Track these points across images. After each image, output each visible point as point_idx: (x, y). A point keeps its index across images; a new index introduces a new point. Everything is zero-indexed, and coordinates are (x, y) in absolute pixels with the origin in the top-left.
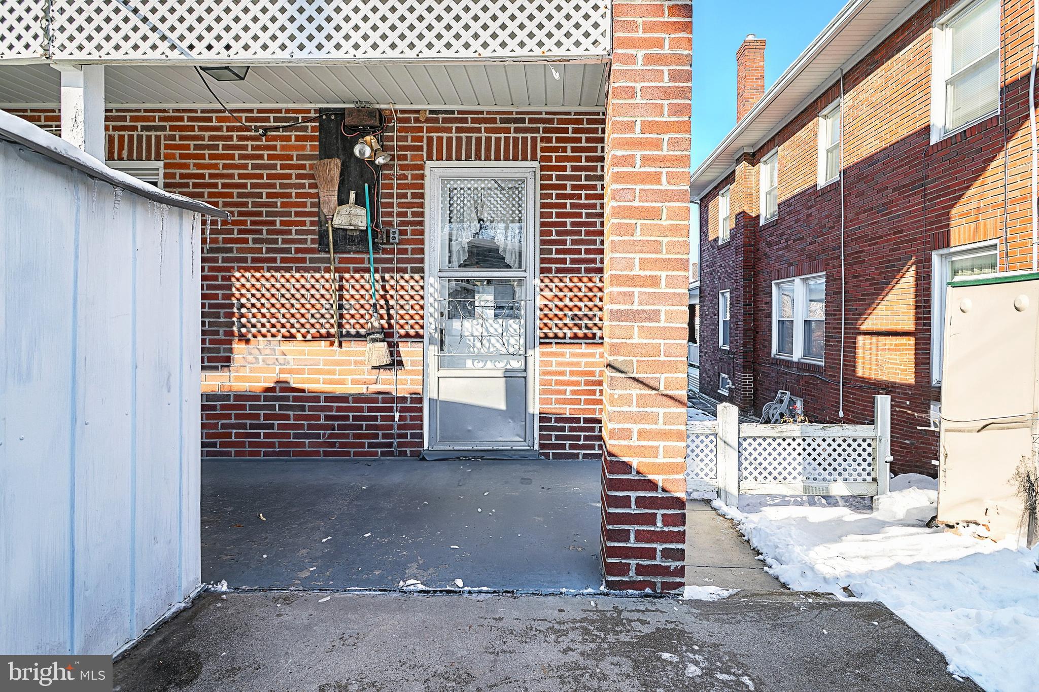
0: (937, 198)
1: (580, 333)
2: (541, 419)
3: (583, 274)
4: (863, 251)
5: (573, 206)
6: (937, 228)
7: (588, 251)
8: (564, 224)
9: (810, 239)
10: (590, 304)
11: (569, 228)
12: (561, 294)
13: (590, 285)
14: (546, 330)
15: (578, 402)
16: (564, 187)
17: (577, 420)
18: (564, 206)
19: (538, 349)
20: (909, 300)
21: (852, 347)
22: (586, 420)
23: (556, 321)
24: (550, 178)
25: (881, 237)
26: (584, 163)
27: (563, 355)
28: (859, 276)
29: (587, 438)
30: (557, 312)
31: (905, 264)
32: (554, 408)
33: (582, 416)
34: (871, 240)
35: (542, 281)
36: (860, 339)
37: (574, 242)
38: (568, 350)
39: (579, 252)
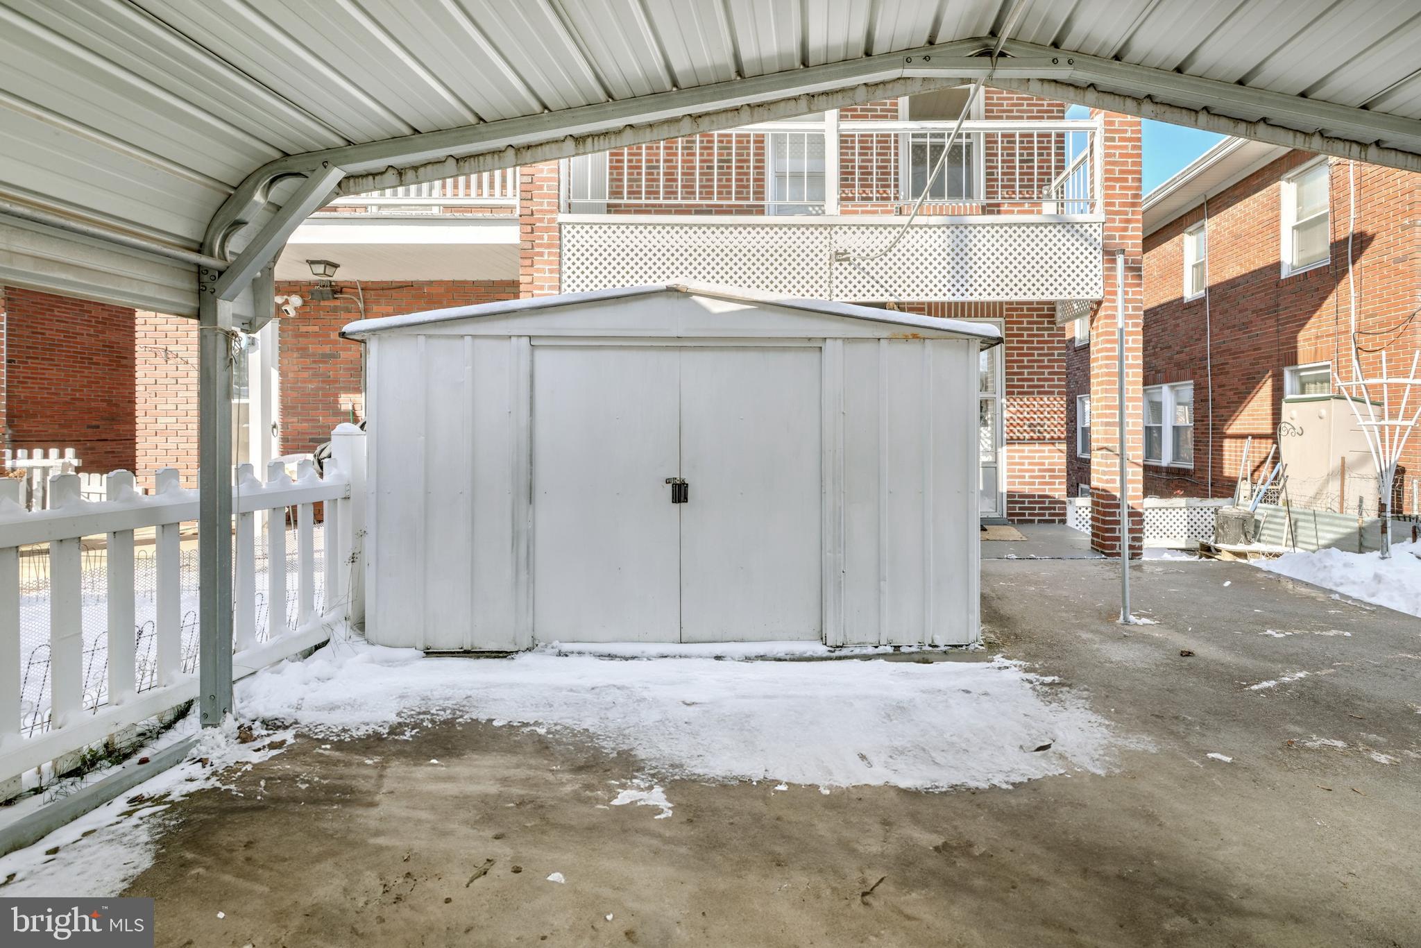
0: (1287, 323)
1: (1035, 436)
2: (1009, 496)
3: (1036, 396)
4: (1227, 364)
5: (1028, 348)
6: (1288, 349)
7: (1039, 380)
8: (1022, 361)
9: (1178, 348)
10: (1042, 416)
11: (1026, 363)
12: (1021, 409)
13: (1041, 403)
14: (1011, 434)
15: (1033, 484)
16: (1022, 335)
17: (1033, 496)
18: (1022, 348)
19: (1005, 448)
20: (1267, 408)
21: (1219, 450)
22: (1040, 496)
23: (1019, 428)
24: (1012, 329)
25: (1243, 352)
26: (1035, 319)
27: (1023, 451)
28: (1224, 386)
29: (1040, 508)
30: (1019, 421)
31: (1263, 377)
32: (1017, 488)
33: (1037, 493)
34: (1235, 353)
35: (1008, 400)
36: (1227, 443)
37: (1029, 373)
38: (1026, 448)
39: (1032, 380)
